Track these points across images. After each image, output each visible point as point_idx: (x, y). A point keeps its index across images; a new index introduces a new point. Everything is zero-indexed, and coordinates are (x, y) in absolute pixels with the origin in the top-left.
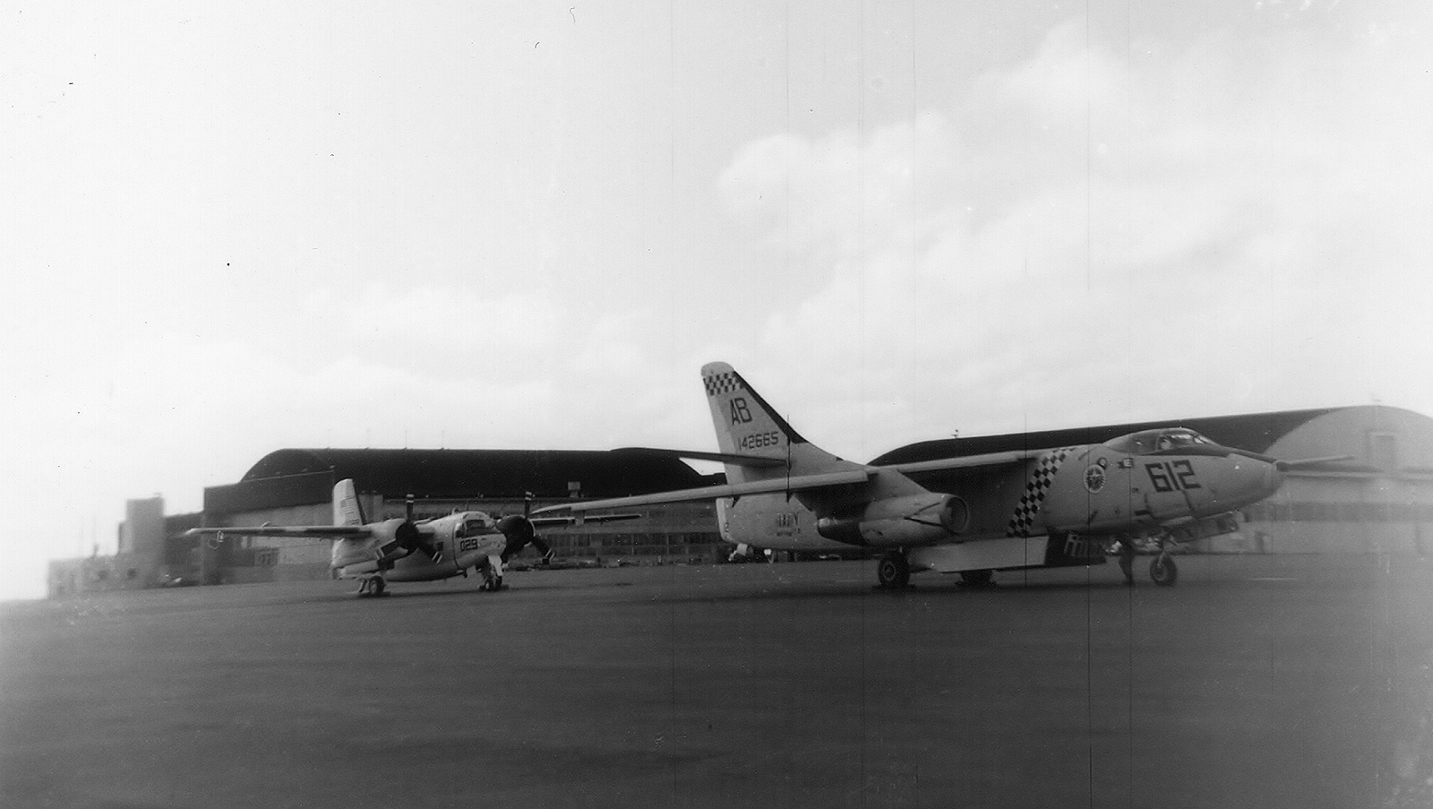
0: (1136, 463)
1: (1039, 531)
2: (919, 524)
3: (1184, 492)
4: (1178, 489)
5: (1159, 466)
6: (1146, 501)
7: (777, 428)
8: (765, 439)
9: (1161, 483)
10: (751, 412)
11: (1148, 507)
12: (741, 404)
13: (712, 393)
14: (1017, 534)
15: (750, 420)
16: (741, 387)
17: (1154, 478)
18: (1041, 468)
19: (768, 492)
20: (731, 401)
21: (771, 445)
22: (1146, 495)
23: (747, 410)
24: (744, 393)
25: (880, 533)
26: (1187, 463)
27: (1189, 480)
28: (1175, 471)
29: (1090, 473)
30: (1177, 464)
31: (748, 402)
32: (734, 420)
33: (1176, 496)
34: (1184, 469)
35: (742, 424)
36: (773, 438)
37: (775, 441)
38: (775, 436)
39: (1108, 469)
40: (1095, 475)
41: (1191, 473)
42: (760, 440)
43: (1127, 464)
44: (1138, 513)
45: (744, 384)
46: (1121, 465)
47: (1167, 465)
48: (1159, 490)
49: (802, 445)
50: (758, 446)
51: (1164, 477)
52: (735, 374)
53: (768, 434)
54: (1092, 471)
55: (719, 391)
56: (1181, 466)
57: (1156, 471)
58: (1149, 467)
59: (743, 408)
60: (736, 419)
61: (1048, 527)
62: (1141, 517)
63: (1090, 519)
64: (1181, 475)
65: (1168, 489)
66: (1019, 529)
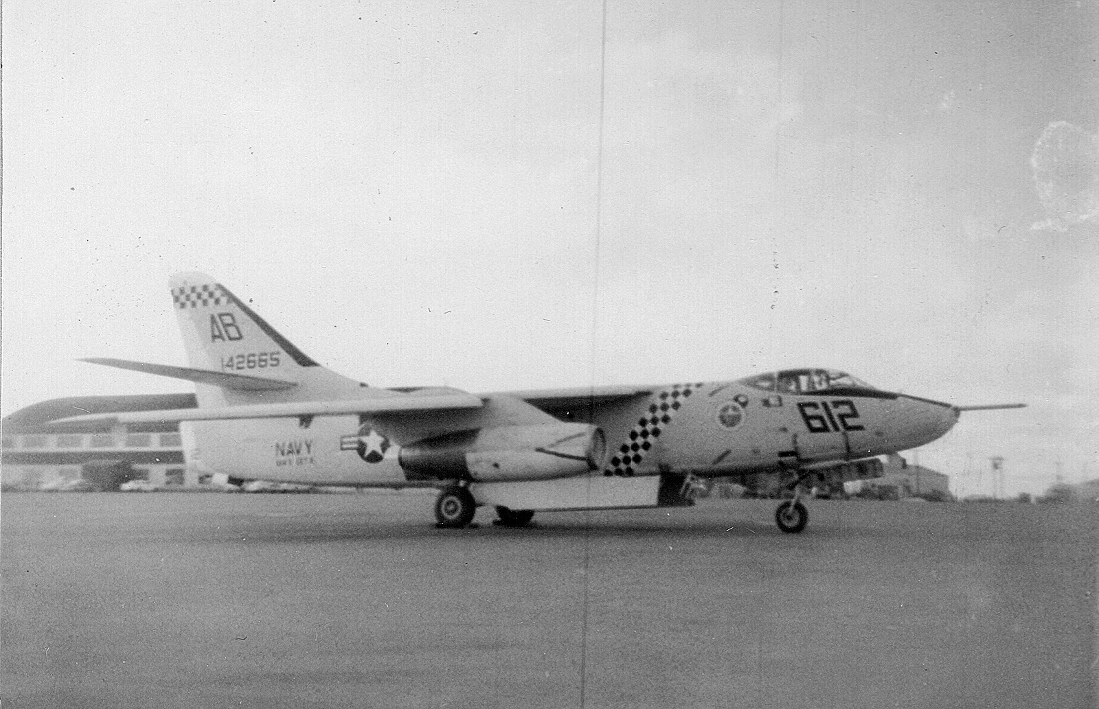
0: (784, 401)
1: (645, 470)
2: (554, 457)
3: (844, 434)
4: (837, 429)
5: (814, 405)
6: (795, 442)
7: (276, 347)
8: (261, 360)
9: (816, 424)
10: (241, 329)
11: (796, 448)
12: (228, 320)
13: (183, 305)
14: (619, 473)
15: (240, 337)
16: (228, 302)
17: (807, 418)
18: (659, 402)
19: (253, 417)
20: (213, 318)
21: (269, 367)
22: (795, 436)
23: (237, 328)
24: (233, 308)
25: (496, 465)
26: (850, 404)
27: (850, 422)
28: (835, 412)
29: (725, 409)
30: (836, 404)
31: (236, 317)
32: (214, 337)
33: (833, 438)
34: (845, 409)
35: (228, 342)
36: (272, 359)
37: (275, 363)
38: (274, 356)
39: (748, 407)
40: (731, 412)
41: (854, 414)
42: (254, 362)
43: (773, 401)
44: (782, 454)
45: (233, 299)
46: (766, 403)
47: (825, 404)
48: (813, 430)
49: (312, 369)
50: (250, 367)
51: (820, 418)
52: (220, 287)
53: (266, 354)
54: (728, 406)
55: (194, 304)
56: (841, 407)
57: (810, 411)
58: (801, 406)
59: (229, 325)
60: (220, 336)
61: (660, 466)
62: (783, 459)
63: (721, 458)
64: (842, 417)
65: (825, 429)
66: (623, 466)
